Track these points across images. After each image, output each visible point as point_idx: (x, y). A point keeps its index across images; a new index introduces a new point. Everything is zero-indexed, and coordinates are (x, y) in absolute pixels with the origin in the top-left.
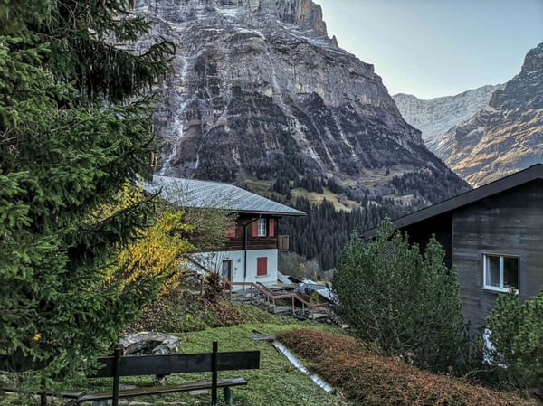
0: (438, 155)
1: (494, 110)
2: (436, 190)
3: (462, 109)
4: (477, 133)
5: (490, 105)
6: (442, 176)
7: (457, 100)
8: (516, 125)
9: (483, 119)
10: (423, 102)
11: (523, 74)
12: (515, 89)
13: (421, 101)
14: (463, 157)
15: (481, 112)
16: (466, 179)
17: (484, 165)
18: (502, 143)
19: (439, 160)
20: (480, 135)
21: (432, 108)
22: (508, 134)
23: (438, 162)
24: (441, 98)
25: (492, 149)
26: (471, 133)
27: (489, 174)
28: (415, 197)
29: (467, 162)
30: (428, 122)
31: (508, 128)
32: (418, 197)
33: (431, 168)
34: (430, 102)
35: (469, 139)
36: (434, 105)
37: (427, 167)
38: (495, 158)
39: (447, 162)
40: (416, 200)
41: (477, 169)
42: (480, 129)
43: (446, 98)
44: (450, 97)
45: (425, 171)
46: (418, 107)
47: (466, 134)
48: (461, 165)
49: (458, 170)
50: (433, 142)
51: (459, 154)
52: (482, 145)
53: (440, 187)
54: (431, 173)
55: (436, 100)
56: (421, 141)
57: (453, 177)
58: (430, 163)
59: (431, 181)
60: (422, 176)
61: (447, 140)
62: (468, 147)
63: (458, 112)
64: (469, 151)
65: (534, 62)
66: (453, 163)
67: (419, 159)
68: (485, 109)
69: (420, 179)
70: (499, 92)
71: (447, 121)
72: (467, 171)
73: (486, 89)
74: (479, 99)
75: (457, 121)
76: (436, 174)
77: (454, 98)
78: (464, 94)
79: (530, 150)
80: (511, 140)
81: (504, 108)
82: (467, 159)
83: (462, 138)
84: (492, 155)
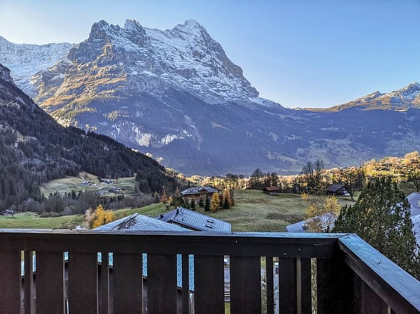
0: (28, 93)
1: (71, 63)
2: (24, 122)
3: (48, 57)
4: (60, 78)
5: (68, 58)
6: (30, 110)
7: (43, 49)
8: (87, 77)
9: (63, 68)
10: (13, 45)
11: (90, 40)
12: (85, 50)
13: (10, 43)
14: (49, 96)
15: (62, 62)
16: (51, 114)
17: (65, 104)
18: (78, 88)
19: (27, 97)
20: (62, 81)
21: (21, 51)
22: (82, 83)
23: (26, 98)
24: (29, 45)
25: (70, 92)
26: (55, 78)
27: (69, 111)
28: (4, 127)
29: (52, 101)
30: (18, 63)
31: (81, 78)
32: (7, 127)
33: (19, 103)
34: (19, 46)
35: (54, 82)
36: (22, 50)
37: (15, 101)
38: (73, 99)
39: (36, 100)
40: (5, 130)
41: (60, 106)
42: (62, 76)
43: (33, 46)
44: (37, 46)
45: (13, 104)
46: (8, 48)
47: (50, 78)
48: (48, 102)
49: (45, 107)
50: (23, 81)
51: (46, 94)
52: (63, 88)
53: (27, 119)
54: (19, 106)
55: (24, 46)
56: (10, 78)
57: (39, 111)
58: (18, 98)
59: (19, 114)
60: (10, 108)
61: (36, 81)
62: (53, 89)
63: (44, 59)
64: (53, 92)
65: (97, 32)
66: (41, 100)
67: (8, 93)
68: (65, 61)
69: (9, 111)
70: (74, 49)
71: (35, 65)
72: (52, 108)
73: (65, 45)
74: (60, 52)
75: (44, 66)
76: (23, 107)
77: (41, 47)
78: (49, 46)
79: (97, 96)
80: (83, 86)
81: (79, 62)
82: (52, 98)
83: (47, 79)
84: (71, 97)
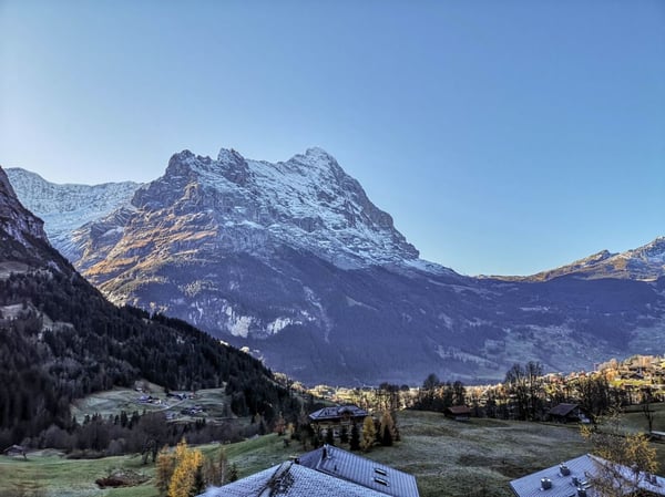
0: (66, 255)
1: (135, 210)
2: (56, 299)
3: (101, 203)
4: (117, 233)
5: (132, 203)
6: (67, 280)
7: (95, 192)
8: (157, 230)
9: (123, 218)
10: (52, 186)
11: (167, 177)
12: (159, 191)
13: (48, 183)
14: (97, 260)
15: (122, 209)
16: (98, 287)
17: (121, 271)
18: (143, 248)
19: (66, 261)
20: (119, 236)
21: (63, 195)
22: (149, 239)
23: (65, 264)
24: (76, 186)
25: (131, 254)
26: (109, 233)
27: (126, 281)
28: (25, 308)
29: (102, 267)
30: (57, 211)
31: (149, 232)
32: (29, 307)
33: (52, 270)
34: (62, 187)
35: (107, 238)
36: (63, 192)
37: (47, 268)
38: (134, 264)
39: (77, 265)
40: (26, 312)
41: (113, 275)
42: (120, 229)
43: (81, 186)
44: (86, 186)
45: (43, 273)
46: (44, 190)
47: (102, 233)
48: (95, 269)
49: (90, 276)
50: (61, 237)
51: (93, 256)
52: (120, 248)
53: (62, 295)
54: (51, 275)
55: (68, 186)
56: (42, 233)
57: (81, 283)
58: (51, 263)
59: (49, 287)
60: (37, 279)
61: (80, 237)
62: (105, 249)
63: (95, 206)
64: (105, 253)
65: (178, 167)
66: (85, 266)
67: (38, 256)
68: (126, 207)
69: (35, 283)
70: (141, 191)
71: (82, 214)
72: (101, 277)
73: (129, 185)
74: (120, 195)
75: (95, 216)
76: (57, 277)
77: (92, 188)
78: (104, 186)
79: (170, 258)
80: (152, 244)
81: (147, 209)
82: (102, 263)
83: (98, 235)
84: (131, 260)
